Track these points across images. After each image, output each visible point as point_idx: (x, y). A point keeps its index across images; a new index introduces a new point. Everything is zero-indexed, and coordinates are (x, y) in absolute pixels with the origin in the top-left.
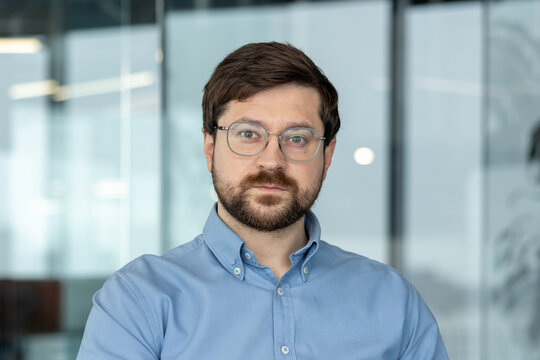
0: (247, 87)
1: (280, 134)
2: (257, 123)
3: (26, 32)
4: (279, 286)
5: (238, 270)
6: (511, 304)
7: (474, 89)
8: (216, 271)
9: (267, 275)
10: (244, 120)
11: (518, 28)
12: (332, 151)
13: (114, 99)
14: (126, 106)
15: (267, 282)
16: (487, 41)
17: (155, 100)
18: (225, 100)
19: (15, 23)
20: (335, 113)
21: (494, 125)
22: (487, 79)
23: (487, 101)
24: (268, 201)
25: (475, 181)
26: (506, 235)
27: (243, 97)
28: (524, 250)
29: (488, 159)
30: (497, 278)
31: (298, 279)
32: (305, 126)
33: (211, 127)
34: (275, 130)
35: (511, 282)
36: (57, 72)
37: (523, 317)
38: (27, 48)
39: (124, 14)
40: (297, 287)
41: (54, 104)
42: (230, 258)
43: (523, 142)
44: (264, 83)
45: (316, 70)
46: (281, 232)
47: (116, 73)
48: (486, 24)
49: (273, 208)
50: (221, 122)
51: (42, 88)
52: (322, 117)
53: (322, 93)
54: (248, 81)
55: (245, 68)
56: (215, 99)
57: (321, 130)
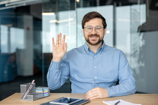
0: (88, 19)
1: (95, 28)
2: (91, 26)
3: (52, 12)
5: (88, 52)
6: (135, 56)
7: (129, 21)
8: (85, 52)
9: (93, 53)
10: (88, 26)
11: (135, 10)
13: (67, 23)
14: (70, 24)
16: (131, 13)
17: (75, 22)
18: (85, 22)
19: (50, 10)
20: (105, 23)
21: (132, 26)
22: (131, 19)
23: (131, 23)
24: (94, 40)
25: (129, 36)
26: (134, 45)
27: (88, 21)
28: (137, 48)
29: (131, 32)
30: (132, 52)
31: (99, 54)
32: (99, 26)
33: (83, 27)
34: (94, 27)
35: (135, 53)
36: (57, 18)
37: (137, 59)
38: (52, 14)
39: (69, 8)
41: (57, 24)
42: (87, 50)
43: (136, 29)
44: (91, 18)
45: (101, 16)
46: (97, 45)
47: (68, 18)
48: (131, 9)
49: (95, 42)
50: (85, 26)
51: (55, 21)
52: (103, 24)
53: (102, 19)
54: (89, 18)
55: (88, 16)
56: (83, 23)
57: (103, 26)
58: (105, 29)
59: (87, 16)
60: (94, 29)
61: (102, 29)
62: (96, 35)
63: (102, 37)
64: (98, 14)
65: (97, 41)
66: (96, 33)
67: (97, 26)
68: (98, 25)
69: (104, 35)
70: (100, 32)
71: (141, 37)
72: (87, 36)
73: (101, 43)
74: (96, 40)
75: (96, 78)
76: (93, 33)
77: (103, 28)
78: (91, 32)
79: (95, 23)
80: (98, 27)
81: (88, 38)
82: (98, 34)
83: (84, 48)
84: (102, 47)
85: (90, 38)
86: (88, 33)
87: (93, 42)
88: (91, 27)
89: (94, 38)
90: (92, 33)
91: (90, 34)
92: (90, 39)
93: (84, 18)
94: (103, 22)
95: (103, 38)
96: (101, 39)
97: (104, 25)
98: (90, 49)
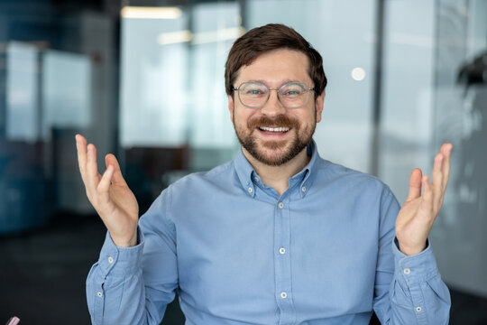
1: (277, 89)
2: (261, 82)
4: (280, 202)
5: (251, 190)
9: (272, 192)
10: (250, 82)
12: (323, 99)
15: (272, 198)
18: (237, 68)
24: (274, 145)
25: (426, 98)
27: (248, 61)
29: (438, 81)
31: (296, 196)
34: (274, 86)
38: (171, 14)
40: (296, 201)
42: (246, 180)
45: (307, 44)
49: (278, 151)
50: (236, 85)
51: (181, 36)
52: (310, 75)
53: (310, 56)
54: (252, 49)
55: (250, 42)
56: (231, 69)
57: (310, 84)
58: (319, 99)
59: (247, 40)
60: (273, 94)
61: (309, 95)
62: (284, 121)
63: (310, 127)
64: (289, 34)
65: (285, 150)
66: (283, 112)
67: (289, 82)
68: (292, 79)
69: (316, 122)
70: (298, 109)
71: (468, 104)
72: (243, 124)
73: (303, 154)
74: (283, 144)
75: (283, 295)
76: (271, 111)
77: (313, 93)
78: (262, 108)
79: (278, 67)
80: (292, 88)
81: (247, 132)
82: (291, 115)
83: (232, 173)
84: (309, 167)
85: (257, 133)
86: (249, 111)
87: (268, 153)
88: (263, 88)
89: (273, 134)
90: (264, 111)
91: (258, 116)
92: (259, 138)
93: (233, 52)
94: (311, 67)
95: (313, 132)
96: (304, 138)
97: (315, 81)
98: (257, 178)
